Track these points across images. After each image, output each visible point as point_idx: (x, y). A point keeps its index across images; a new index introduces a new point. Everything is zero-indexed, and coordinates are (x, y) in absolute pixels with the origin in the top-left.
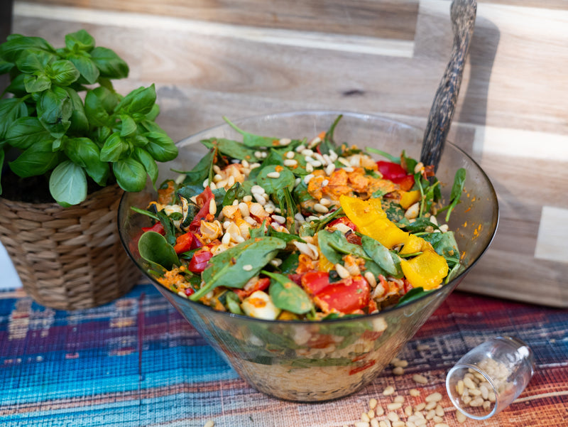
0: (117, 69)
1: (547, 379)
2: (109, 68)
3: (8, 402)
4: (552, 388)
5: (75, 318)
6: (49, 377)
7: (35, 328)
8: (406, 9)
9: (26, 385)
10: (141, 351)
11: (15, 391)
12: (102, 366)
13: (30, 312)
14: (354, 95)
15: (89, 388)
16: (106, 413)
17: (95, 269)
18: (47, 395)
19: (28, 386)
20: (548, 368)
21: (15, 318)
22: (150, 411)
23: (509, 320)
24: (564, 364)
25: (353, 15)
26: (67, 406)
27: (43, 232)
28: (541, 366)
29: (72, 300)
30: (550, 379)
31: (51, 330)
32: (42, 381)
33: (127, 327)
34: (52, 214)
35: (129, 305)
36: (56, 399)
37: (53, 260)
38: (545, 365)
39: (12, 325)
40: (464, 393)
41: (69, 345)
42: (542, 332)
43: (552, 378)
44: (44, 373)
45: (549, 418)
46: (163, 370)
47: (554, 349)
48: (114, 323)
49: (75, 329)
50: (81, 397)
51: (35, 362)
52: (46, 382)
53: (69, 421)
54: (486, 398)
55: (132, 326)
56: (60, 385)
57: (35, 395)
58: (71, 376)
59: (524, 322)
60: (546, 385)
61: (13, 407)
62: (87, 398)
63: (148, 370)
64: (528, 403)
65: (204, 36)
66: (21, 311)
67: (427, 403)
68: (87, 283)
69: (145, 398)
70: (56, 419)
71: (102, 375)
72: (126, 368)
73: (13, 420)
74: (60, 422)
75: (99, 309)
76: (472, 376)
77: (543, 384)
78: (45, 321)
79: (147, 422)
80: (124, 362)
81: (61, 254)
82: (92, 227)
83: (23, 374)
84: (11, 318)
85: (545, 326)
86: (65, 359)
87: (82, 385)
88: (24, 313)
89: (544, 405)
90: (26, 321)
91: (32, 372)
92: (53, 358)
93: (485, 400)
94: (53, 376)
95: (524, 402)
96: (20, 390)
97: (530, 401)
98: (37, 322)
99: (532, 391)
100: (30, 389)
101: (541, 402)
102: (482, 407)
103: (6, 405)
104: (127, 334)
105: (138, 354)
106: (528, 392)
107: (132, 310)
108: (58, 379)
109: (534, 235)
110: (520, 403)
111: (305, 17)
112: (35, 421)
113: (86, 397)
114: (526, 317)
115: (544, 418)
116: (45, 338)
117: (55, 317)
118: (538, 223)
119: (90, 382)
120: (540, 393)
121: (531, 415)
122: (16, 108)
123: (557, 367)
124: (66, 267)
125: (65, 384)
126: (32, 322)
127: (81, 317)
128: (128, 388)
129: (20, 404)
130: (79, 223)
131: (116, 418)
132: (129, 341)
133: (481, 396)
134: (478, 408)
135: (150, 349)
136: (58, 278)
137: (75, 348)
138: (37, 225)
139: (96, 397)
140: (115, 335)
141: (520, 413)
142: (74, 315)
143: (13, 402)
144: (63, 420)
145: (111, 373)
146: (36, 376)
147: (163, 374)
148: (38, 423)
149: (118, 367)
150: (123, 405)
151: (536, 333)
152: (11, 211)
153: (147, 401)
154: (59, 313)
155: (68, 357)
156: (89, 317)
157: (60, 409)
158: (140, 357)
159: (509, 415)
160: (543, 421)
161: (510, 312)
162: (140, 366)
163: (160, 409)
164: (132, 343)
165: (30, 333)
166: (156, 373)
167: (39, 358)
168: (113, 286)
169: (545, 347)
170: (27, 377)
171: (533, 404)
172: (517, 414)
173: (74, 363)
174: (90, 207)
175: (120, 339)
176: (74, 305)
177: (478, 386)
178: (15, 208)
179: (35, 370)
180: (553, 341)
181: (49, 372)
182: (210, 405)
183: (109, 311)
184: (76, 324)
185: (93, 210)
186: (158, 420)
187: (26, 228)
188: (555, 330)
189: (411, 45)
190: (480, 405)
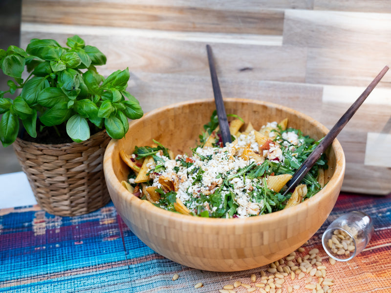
0: (100, 59)
1: (381, 237)
2: (96, 58)
3: (42, 273)
4: (384, 241)
5: (76, 221)
6: (66, 256)
7: (51, 228)
8: (276, 16)
9: (52, 262)
10: (123, 238)
11: (45, 266)
12: (100, 248)
13: (45, 219)
14: (246, 71)
15: (94, 261)
16: (108, 275)
17: (89, 187)
18: (67, 267)
19: (53, 263)
20: (380, 230)
21: (36, 223)
22: (136, 272)
23: (352, 204)
24: (389, 228)
25: (243, 22)
26: (81, 272)
27: (59, 163)
28: (376, 230)
29: (73, 209)
30: (382, 237)
31: (61, 229)
32: (62, 259)
33: (111, 223)
34: (65, 150)
35: (110, 210)
36: (73, 269)
37: (63, 182)
38: (378, 229)
39: (35, 228)
40: (333, 247)
41: (75, 237)
42: (373, 210)
43: (384, 236)
44: (62, 254)
45: (386, 259)
46: (140, 247)
47: (382, 219)
48: (102, 222)
49: (77, 227)
50: (89, 267)
51: (55, 248)
52: (65, 259)
53: (85, 281)
54: (346, 249)
55: (114, 223)
56: (74, 260)
57: (59, 267)
58: (80, 254)
59: (361, 205)
60: (381, 240)
61: (46, 275)
62: (94, 267)
63: (130, 248)
64: (371, 251)
65: (148, 39)
66: (39, 219)
67: (310, 255)
68: (84, 197)
69: (131, 264)
70: (76, 281)
71: (100, 253)
72: (115, 248)
73: (47, 283)
74: (79, 283)
75: (91, 215)
76: (336, 236)
77: (378, 239)
78: (56, 224)
79: (136, 278)
80: (113, 245)
81: (69, 178)
82: (89, 159)
83: (48, 255)
84: (33, 223)
85: (374, 206)
86: (74, 245)
87: (89, 259)
88: (41, 220)
89: (381, 251)
90: (44, 225)
91: (54, 254)
92: (66, 245)
93: (346, 251)
94: (69, 255)
95: (369, 251)
96: (49, 265)
97: (373, 250)
98: (51, 225)
99: (373, 244)
100: (55, 264)
101: (380, 250)
102: (344, 255)
103: (41, 275)
104: (112, 228)
105: (121, 239)
106: (370, 245)
107: (112, 213)
108: (72, 257)
109: (363, 151)
110: (367, 251)
111: (213, 24)
112: (62, 283)
113: (92, 266)
114: (361, 202)
115: (382, 259)
116: (58, 233)
117: (62, 220)
118: (365, 143)
119: (93, 257)
120: (378, 245)
121: (374, 257)
122: (42, 83)
123: (385, 230)
124: (71, 186)
125: (78, 260)
126: (48, 225)
127: (80, 220)
128: (119, 259)
129: (50, 273)
130: (81, 156)
131: (115, 277)
132: (114, 232)
133: (343, 248)
134: (341, 255)
135: (128, 236)
136: (65, 194)
137: (80, 238)
138: (55, 158)
139: (100, 266)
140: (105, 229)
141: (368, 257)
142: (75, 219)
143: (46, 272)
144: (80, 281)
145: (106, 251)
146: (58, 256)
147: (141, 250)
148: (65, 284)
149: (110, 247)
150: (118, 269)
151: (369, 211)
152: (38, 150)
153: (133, 266)
154: (64, 218)
155: (76, 243)
156: (85, 219)
157: (77, 274)
158: (123, 241)
159: (361, 258)
160: (382, 261)
161: (351, 200)
162: (124, 246)
163: (143, 270)
164: (116, 233)
165: (48, 231)
166: (136, 250)
167: (57, 245)
168: (99, 199)
169: (376, 218)
170: (51, 257)
171: (374, 251)
172: (366, 258)
173: (81, 247)
174: (89, 145)
175: (108, 231)
176: (74, 213)
177: (341, 242)
178: (41, 148)
179: (56, 253)
180: (380, 215)
181: (65, 253)
182: (174, 266)
183: (97, 215)
184: (77, 224)
185: (90, 147)
186: (142, 277)
187: (47, 161)
188: (381, 208)
189: (281, 38)
190: (343, 253)
